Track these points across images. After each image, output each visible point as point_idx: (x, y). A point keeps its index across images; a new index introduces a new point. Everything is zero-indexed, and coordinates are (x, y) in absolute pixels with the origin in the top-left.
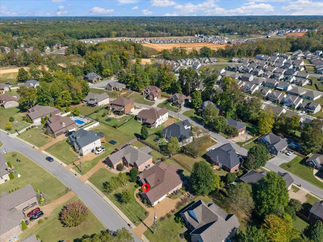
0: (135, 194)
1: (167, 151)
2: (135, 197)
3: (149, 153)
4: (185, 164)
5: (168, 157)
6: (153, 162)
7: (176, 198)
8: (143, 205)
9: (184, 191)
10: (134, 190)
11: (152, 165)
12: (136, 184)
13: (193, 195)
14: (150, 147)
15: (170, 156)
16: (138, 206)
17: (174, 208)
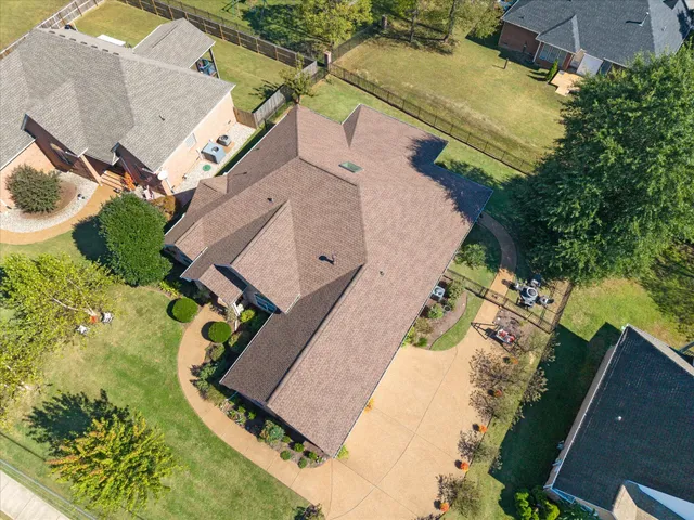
0: (185, 377)
1: (294, 38)
2: (191, 394)
3: (202, 66)
4: (414, 94)
5: (313, 68)
6: (244, 117)
7: (457, 333)
8: (264, 455)
9: (480, 273)
10: (171, 345)
11: (241, 135)
12: (170, 294)
13: (542, 285)
14: (200, 23)
15: (323, 65)
16: (231, 475)
17: (473, 416)
